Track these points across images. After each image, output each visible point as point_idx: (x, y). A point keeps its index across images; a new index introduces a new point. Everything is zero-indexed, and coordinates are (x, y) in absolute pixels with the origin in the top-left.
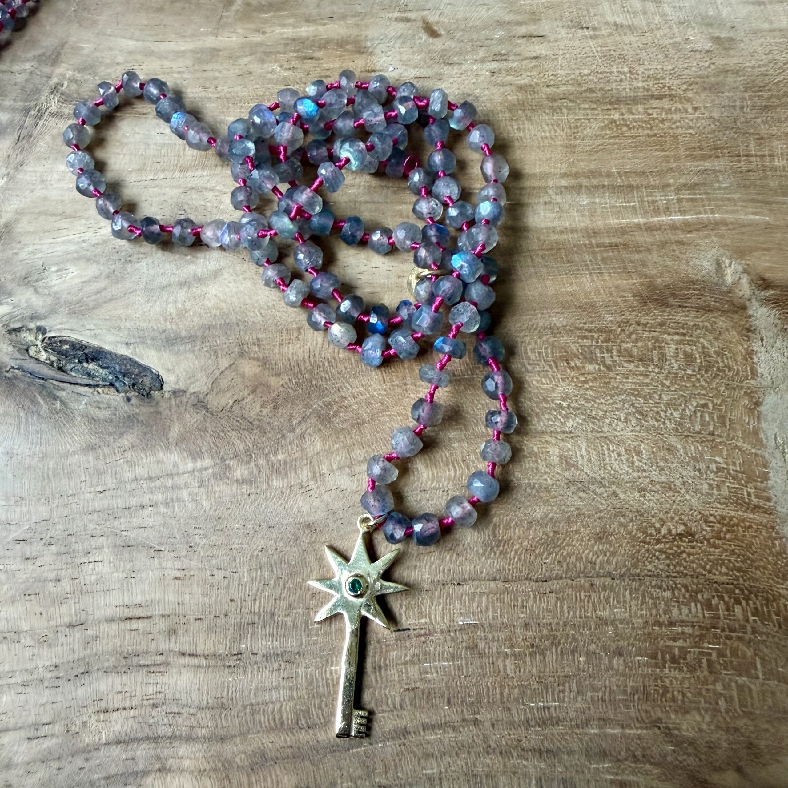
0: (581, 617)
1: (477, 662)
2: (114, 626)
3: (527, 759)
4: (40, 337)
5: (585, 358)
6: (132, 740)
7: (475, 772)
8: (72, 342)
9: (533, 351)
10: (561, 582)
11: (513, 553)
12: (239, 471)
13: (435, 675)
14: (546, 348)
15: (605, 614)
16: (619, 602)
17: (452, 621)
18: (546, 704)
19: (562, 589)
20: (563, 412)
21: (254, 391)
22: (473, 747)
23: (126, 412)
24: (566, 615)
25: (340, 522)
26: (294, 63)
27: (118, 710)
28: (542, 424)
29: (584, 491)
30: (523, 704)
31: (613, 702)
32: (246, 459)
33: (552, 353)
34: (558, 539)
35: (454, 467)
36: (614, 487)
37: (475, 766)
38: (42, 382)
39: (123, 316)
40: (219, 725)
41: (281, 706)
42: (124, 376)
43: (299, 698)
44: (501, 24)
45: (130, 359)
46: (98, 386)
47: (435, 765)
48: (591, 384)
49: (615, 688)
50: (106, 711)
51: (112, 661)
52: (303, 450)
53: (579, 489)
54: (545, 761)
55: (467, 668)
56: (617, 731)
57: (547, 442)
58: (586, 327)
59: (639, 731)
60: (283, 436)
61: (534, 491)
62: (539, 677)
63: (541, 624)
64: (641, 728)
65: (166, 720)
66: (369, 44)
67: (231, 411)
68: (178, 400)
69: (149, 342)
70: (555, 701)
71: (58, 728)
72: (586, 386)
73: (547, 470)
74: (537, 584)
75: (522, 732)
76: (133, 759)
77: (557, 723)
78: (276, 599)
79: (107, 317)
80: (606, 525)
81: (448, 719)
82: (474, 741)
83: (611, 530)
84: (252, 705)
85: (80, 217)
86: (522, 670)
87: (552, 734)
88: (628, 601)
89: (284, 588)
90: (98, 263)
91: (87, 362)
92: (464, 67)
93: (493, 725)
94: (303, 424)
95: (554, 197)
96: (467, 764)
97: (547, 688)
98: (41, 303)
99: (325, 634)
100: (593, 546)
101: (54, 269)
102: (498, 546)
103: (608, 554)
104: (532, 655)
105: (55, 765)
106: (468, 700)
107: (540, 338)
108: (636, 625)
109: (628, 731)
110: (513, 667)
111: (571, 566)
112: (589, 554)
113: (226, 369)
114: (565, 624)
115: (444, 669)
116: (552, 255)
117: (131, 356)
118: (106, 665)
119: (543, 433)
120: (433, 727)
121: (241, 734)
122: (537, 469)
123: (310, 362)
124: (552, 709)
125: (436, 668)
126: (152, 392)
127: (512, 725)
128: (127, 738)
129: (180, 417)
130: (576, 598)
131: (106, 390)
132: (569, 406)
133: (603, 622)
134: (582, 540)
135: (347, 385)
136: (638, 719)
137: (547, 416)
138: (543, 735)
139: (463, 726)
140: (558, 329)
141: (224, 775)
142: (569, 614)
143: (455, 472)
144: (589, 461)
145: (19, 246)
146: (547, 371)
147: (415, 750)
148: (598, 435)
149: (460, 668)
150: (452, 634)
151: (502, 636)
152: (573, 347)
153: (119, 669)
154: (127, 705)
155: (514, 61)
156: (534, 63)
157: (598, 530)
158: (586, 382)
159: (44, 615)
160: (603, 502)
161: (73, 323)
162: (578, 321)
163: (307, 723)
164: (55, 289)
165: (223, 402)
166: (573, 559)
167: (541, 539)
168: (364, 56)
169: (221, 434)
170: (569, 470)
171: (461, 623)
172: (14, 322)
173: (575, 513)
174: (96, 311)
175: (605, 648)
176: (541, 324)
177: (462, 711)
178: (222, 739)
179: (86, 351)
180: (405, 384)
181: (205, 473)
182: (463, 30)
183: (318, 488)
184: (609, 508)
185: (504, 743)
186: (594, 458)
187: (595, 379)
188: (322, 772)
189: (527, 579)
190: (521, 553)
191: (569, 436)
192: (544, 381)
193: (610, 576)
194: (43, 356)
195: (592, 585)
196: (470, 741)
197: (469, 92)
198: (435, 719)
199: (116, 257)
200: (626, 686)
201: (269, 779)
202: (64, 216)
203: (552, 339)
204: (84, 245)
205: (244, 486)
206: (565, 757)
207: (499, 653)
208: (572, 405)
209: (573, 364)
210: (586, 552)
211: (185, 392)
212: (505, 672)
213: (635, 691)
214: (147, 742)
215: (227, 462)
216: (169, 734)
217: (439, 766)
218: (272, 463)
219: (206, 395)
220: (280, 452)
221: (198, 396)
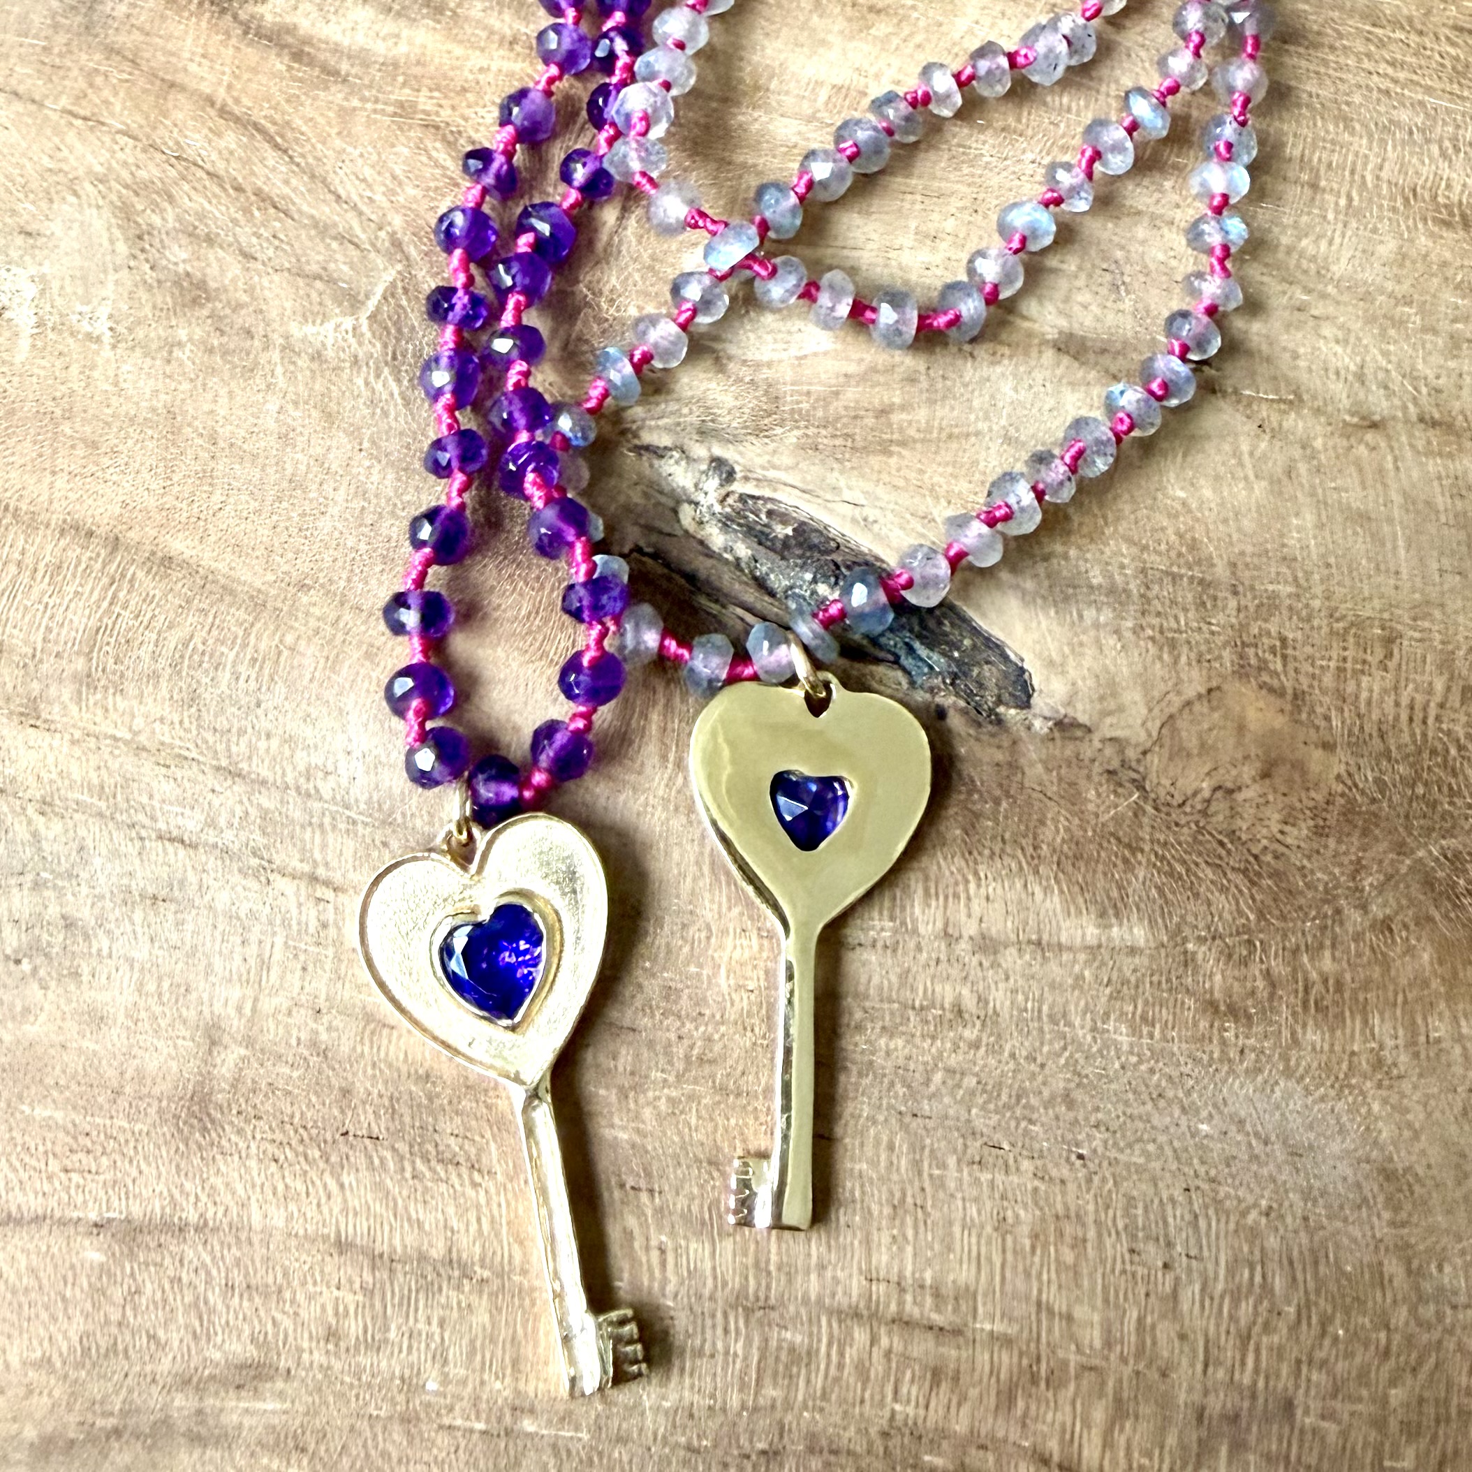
8: (802, 524)
21: (1267, 774)
32: (1238, 951)
42: (933, 649)
52: (1386, 964)
60: (1338, 911)
67: (1204, 813)
68: (1070, 748)
94: (1389, 892)
113: (1200, 696)
123: (1413, 735)
126: (1002, 709)
129: (1072, 795)
131: (880, 672)
161: (809, 473)
165: (1187, 783)
172: (652, 429)
174: (875, 461)
179: (838, 557)
183: (1420, 1076)
205: (1231, 1025)
211: (1088, 729)
215: (1190, 947)
218: (1306, 980)
219: (1145, 753)
220: (1327, 954)
221: (1122, 751)
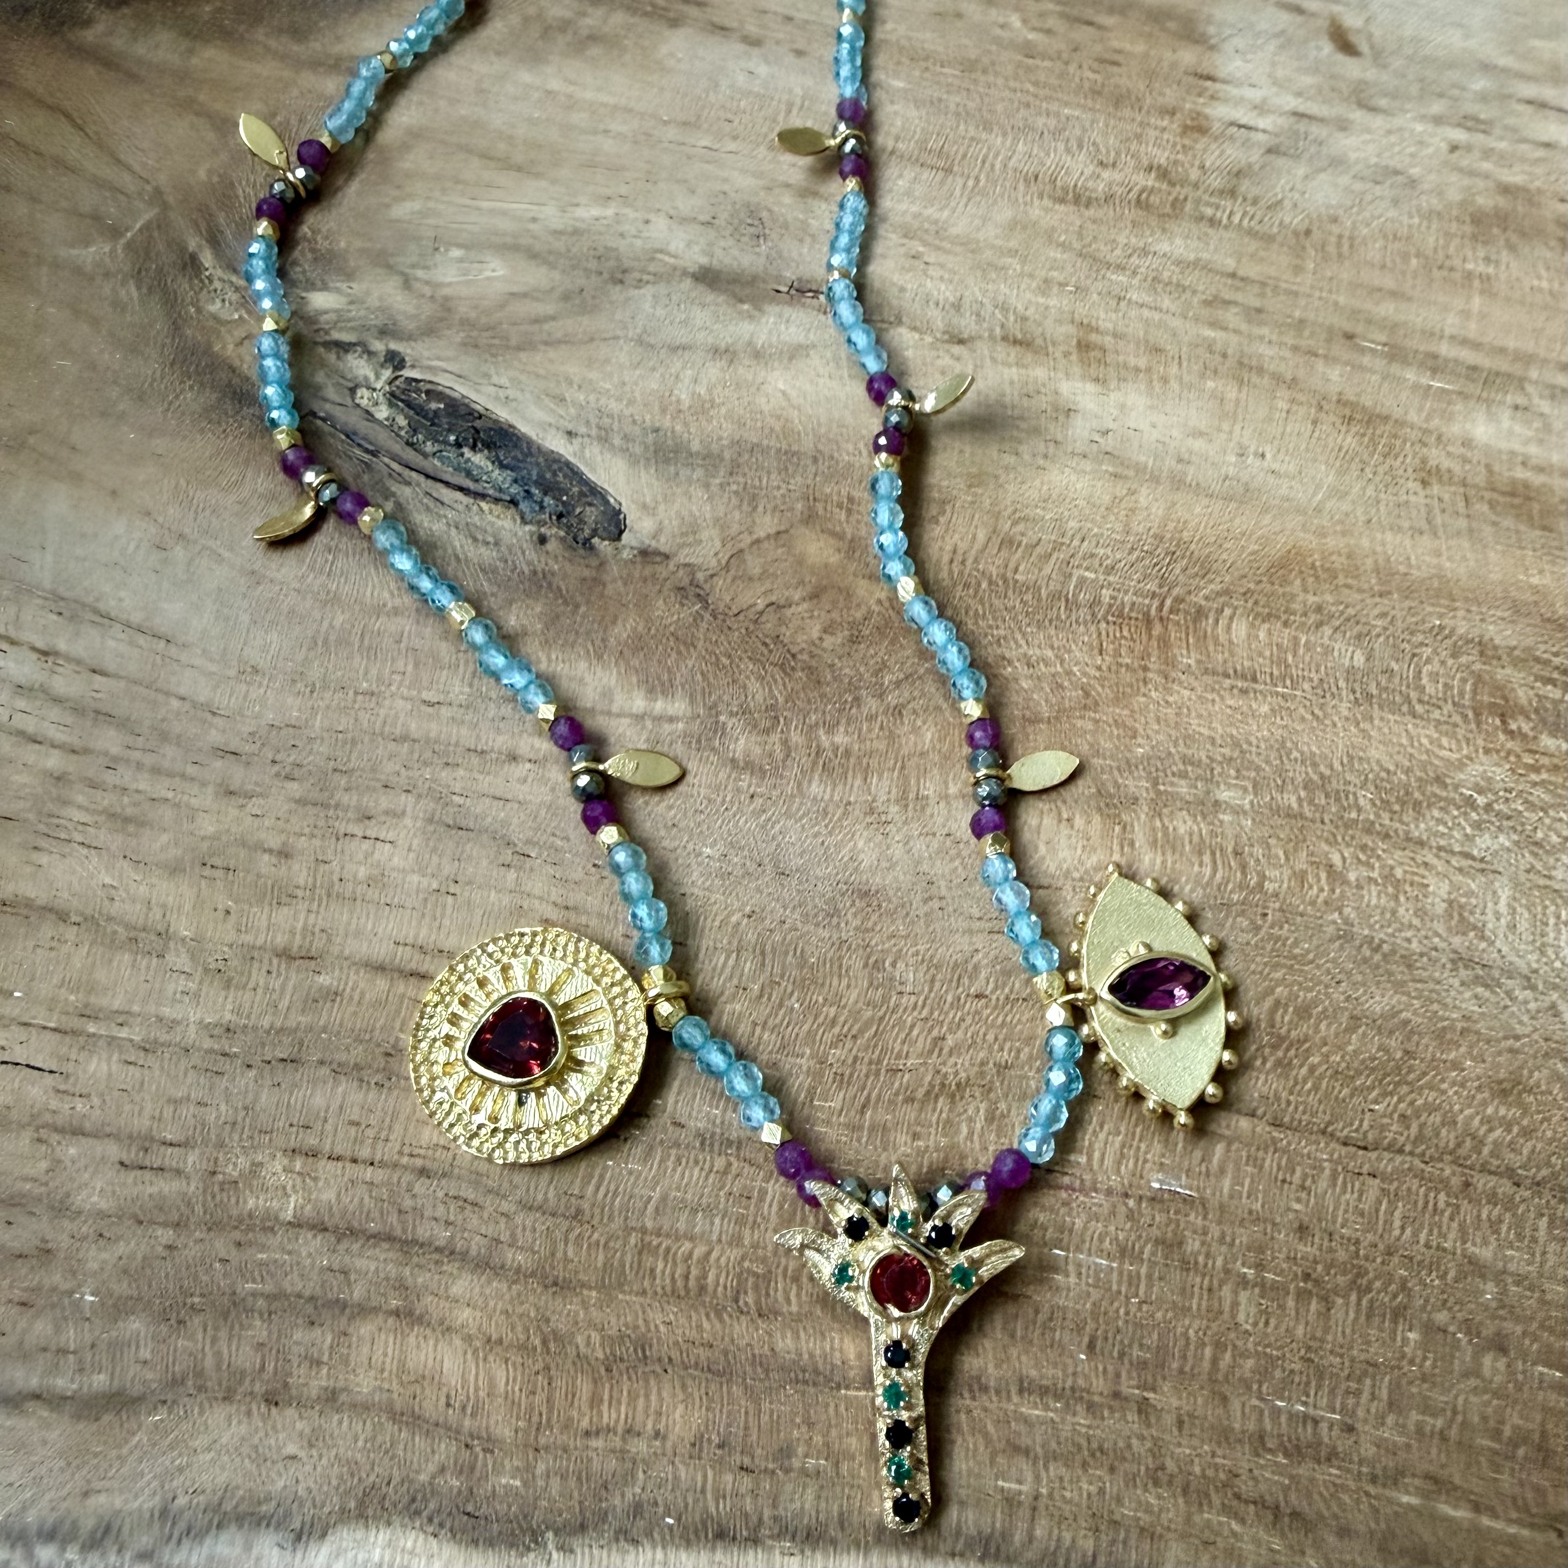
0: (1428, 1246)
1: (1176, 1276)
2: (382, 983)
3: (1243, 1521)
4: (387, 373)
5: (1544, 721)
6: (353, 1233)
7: (1117, 1517)
8: (454, 399)
9: (1434, 677)
10: (1399, 1159)
11: (1304, 1071)
12: (742, 742)
13: (1073, 1279)
14: (1464, 681)
15: (1485, 1254)
16: (1520, 1237)
17: (1138, 1175)
18: (1311, 1411)
19: (1400, 1174)
20: (1474, 816)
21: (815, 596)
22: (1124, 1459)
23: (529, 563)
24: (1397, 1232)
25: (935, 904)
26: (1051, 22)
27: (338, 1159)
28: (1422, 826)
29: (1487, 986)
30: (1262, 1399)
31: (1464, 1446)
32: (765, 723)
33: (1475, 692)
34: (1411, 1069)
35: (1214, 862)
36: (1555, 996)
37: (1119, 1501)
38: (367, 457)
39: (577, 380)
40: (559, 1255)
41: (709, 1253)
42: (545, 494)
43: (755, 1246)
44: (1486, 68)
45: (568, 464)
46: (483, 496)
47: (1029, 1476)
48: (1544, 776)
49: (1476, 1419)
50: (313, 1154)
51: (357, 1054)
52: (892, 737)
53: (1477, 977)
54: (1283, 1536)
55: (1150, 1286)
56: (1461, 1514)
57: (1426, 864)
58: (1557, 661)
59: (1512, 1530)
60: (857, 699)
61: (1377, 957)
62: (1309, 1349)
63: (1337, 1237)
64: (1519, 1522)
65: (441, 1209)
66: (1212, 30)
67: (756, 622)
68: (648, 571)
69: (617, 441)
70: (1334, 1412)
71: (192, 1159)
72: (1534, 777)
73: (1416, 922)
74: (1344, 1150)
75: (1243, 1459)
76: (345, 1273)
77: (1329, 1460)
78: (755, 1024)
79: (542, 372)
80: (1521, 1068)
81: (1081, 1382)
82: (1129, 1446)
83: (1532, 1082)
84: (644, 1231)
85: (538, 175)
86: (1273, 1322)
87: (1312, 1480)
88: (1541, 1240)
89: (781, 1005)
90: (552, 266)
91: (473, 448)
92: (1398, 121)
93: (1180, 1424)
94: (906, 687)
95: (1536, 400)
96: (1102, 1491)
97: (1321, 1377)
98: (410, 309)
99: (847, 1126)
100: (1484, 1104)
101: (456, 253)
102: (1275, 1047)
103: (1516, 1129)
104: (1302, 1296)
105: (166, 1235)
106: (1136, 1352)
107: (1454, 655)
108: (1548, 1297)
109: (1486, 1521)
110: (1253, 1310)
111: (1428, 1132)
112: (1471, 1118)
113: (768, 537)
114: (1389, 1253)
115: (1097, 1273)
116: (1513, 506)
117: (571, 459)
118: (343, 1057)
119: (1421, 843)
120: (1044, 1391)
121: (601, 1287)
122: (1394, 912)
124: (1324, 1426)
125: (1079, 1265)
126: (596, 541)
127: (1224, 1435)
128: (342, 1225)
129: (643, 603)
130: (1427, 1203)
131: (498, 509)
132: (1488, 807)
133: (1475, 1267)
134: (1463, 1085)
135: (1019, 636)
136: (1514, 1499)
137: (1436, 813)
138: (1292, 1477)
139: (1111, 1408)
140: (1496, 648)
141: (540, 1365)
142: (1403, 1228)
143: (1215, 871)
144: (1512, 927)
145: (396, 193)
146: (1455, 725)
147: (990, 1428)
148: (1542, 882)
149: (1133, 1280)
150: (1131, 1203)
151: (1243, 1237)
152: (1520, 692)
153: (365, 1074)
154: (365, 1153)
155: (1502, 138)
156: (1541, 153)
157: (1502, 1074)
158: (1536, 769)
159: (233, 917)
160: (1525, 1019)
161: (467, 364)
162: (1542, 647)
163: (758, 1303)
164: (447, 291)
165: (746, 598)
166: (1436, 1118)
167: (1373, 1059)
168: (1199, 49)
169: (725, 661)
170: (1464, 934)
171: (1156, 1185)
172: (341, 329)
173: (1459, 1025)
174: (523, 356)
175: (1469, 1327)
176: (1461, 631)
177: (1118, 1375)
178: (559, 1286)
179: (478, 424)
180: (1145, 669)
181: (667, 727)
182: (1410, 58)
183: (905, 823)
184: (1536, 1036)
185: (1197, 1470)
186: (1523, 926)
187: (1555, 769)
188: (765, 1418)
189: (1324, 1132)
190: (1321, 1077)
191: (1478, 865)
192: (1445, 741)
193: (1510, 1178)
194: (382, 413)
195: (1467, 1184)
196: (1121, 1444)
197: (1399, 167)
198: (1051, 1374)
199: (593, 265)
200: (1502, 1422)
201: (641, 1401)
202: (507, 164)
203: (1477, 667)
204: (532, 226)
205: (746, 777)
206: (1331, 1539)
207: (1227, 1271)
208: (1496, 806)
209: (1513, 726)
210: (1467, 1112)
211: (667, 557)
212: (1233, 1316)
213: (1521, 1438)
214: (385, 1245)
215: (722, 718)
216: (441, 1243)
217: (1037, 1478)
218: (818, 746)
219: (712, 576)
220: (842, 729)
221: (693, 574)
